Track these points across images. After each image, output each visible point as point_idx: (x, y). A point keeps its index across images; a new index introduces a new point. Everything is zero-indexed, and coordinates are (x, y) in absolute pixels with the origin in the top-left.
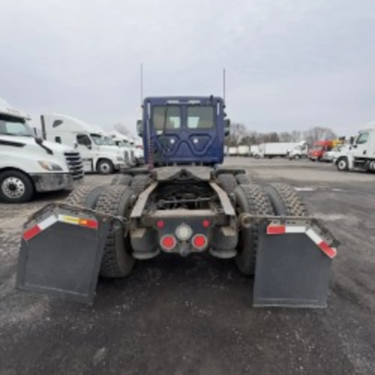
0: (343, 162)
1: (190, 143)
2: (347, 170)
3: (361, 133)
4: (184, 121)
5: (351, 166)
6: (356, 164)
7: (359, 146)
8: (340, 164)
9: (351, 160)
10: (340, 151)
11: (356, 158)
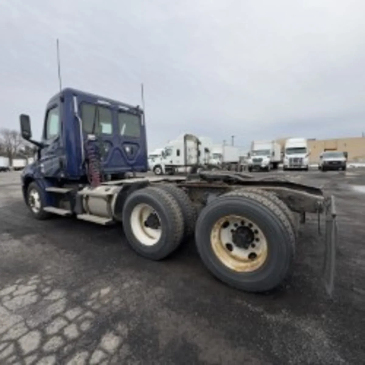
0: (158, 169)
1: (123, 151)
2: (161, 174)
3: (168, 148)
4: (116, 128)
5: (164, 171)
6: (167, 169)
7: (167, 157)
8: (156, 171)
9: (163, 167)
10: (154, 161)
11: (166, 166)
